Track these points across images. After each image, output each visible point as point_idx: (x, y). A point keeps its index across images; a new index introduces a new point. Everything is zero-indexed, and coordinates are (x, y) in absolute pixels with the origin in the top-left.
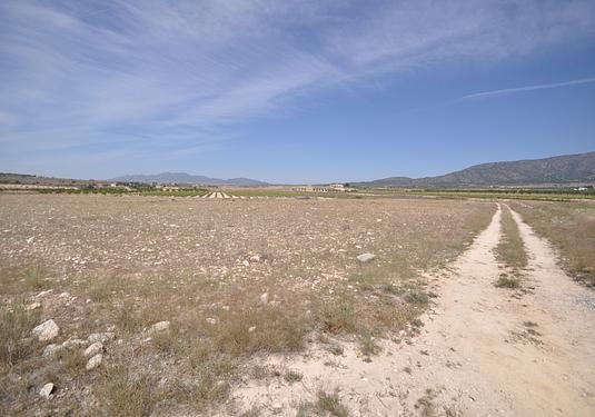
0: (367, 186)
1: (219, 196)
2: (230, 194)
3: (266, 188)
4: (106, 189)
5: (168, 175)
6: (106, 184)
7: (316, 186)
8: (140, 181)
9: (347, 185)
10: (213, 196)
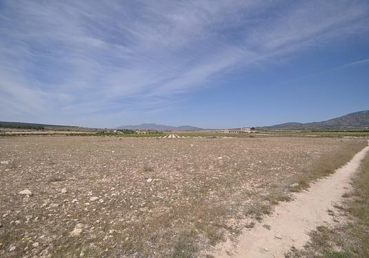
0: (266, 129)
1: (174, 137)
2: (181, 135)
3: (201, 132)
4: (111, 133)
5: (145, 125)
6: (112, 131)
7: (231, 130)
8: (129, 129)
9: (253, 129)
10: (170, 137)
